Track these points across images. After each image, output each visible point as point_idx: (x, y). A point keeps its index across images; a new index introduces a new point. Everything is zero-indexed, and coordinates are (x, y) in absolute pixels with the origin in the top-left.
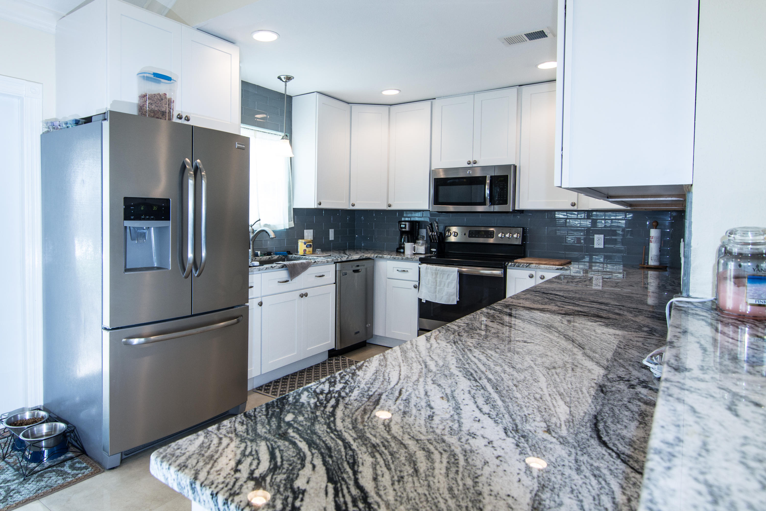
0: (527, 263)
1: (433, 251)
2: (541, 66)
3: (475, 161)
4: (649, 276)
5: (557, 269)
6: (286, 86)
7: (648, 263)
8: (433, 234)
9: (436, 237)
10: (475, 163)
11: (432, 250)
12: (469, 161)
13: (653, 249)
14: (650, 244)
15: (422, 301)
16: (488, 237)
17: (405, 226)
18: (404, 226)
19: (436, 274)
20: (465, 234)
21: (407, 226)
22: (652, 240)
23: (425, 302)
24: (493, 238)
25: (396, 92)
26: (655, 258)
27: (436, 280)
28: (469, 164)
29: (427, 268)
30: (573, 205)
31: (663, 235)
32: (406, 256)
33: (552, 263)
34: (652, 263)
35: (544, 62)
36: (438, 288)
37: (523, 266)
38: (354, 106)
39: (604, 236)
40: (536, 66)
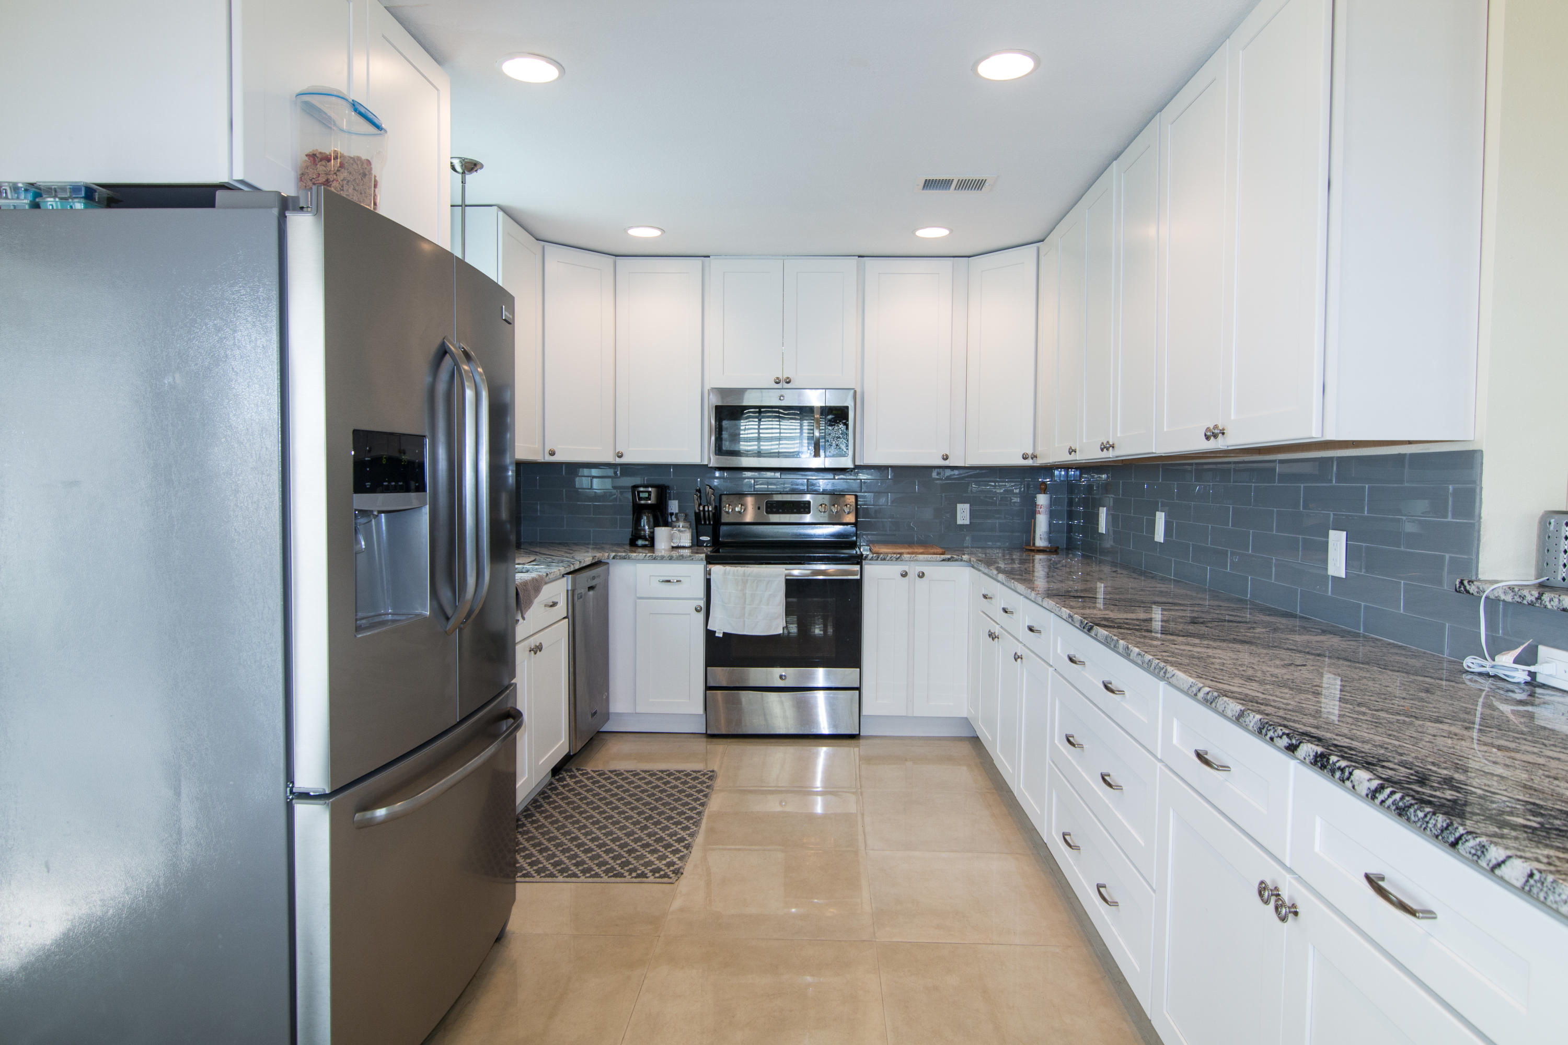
0: (899, 553)
1: (704, 542)
2: (922, 233)
3: (788, 378)
4: (1036, 561)
5: (943, 560)
6: (463, 182)
7: (1034, 544)
8: (706, 508)
9: (711, 514)
10: (788, 383)
11: (702, 538)
12: (778, 378)
13: (1042, 523)
14: (1038, 516)
15: (717, 635)
16: (799, 512)
17: (650, 495)
18: (646, 495)
19: (745, 583)
20: (759, 508)
21: (653, 495)
22: (1041, 510)
23: (721, 635)
24: (809, 512)
25: (655, 233)
26: (1045, 536)
27: (744, 594)
28: (777, 383)
29: (725, 573)
30: (946, 458)
31: (1052, 502)
32: (658, 553)
33: (932, 551)
34: (1040, 542)
35: (926, 227)
36: (748, 608)
37: (891, 559)
38: (549, 248)
39: (970, 506)
40: (914, 232)
